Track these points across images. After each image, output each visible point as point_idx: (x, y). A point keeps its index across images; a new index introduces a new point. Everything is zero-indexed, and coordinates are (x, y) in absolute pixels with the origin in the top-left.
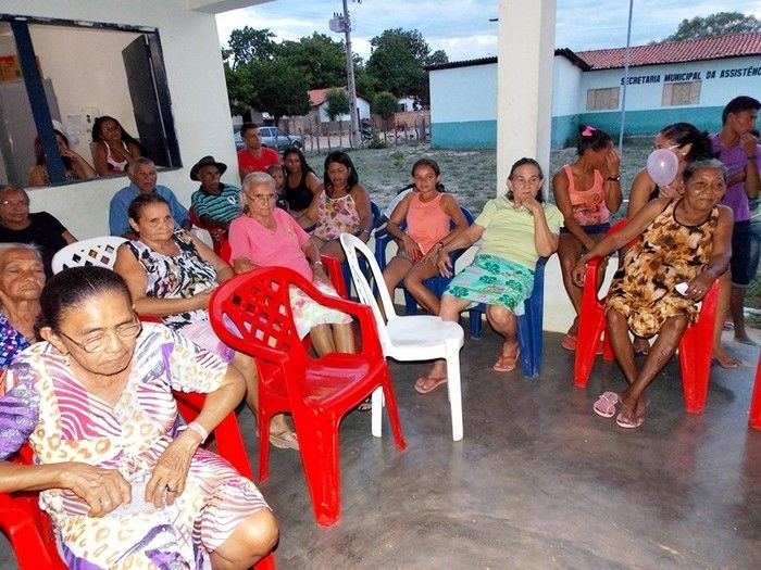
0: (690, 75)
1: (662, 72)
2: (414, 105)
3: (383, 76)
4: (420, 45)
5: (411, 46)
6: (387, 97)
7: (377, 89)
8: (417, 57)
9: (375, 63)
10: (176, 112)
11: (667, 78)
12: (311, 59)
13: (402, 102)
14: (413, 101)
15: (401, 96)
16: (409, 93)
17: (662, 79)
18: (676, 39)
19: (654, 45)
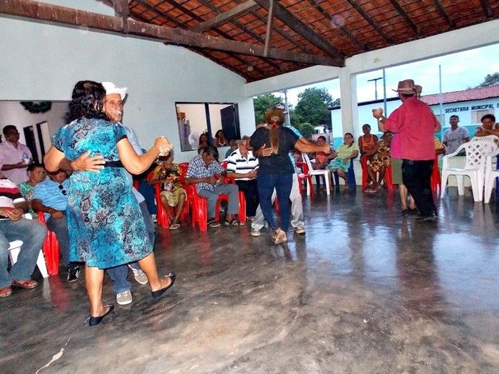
0: (487, 106)
1: (470, 105)
2: (324, 130)
3: (305, 114)
4: (327, 95)
5: (321, 97)
6: (307, 126)
7: (301, 121)
8: (325, 102)
9: (300, 107)
10: (241, 127)
11: (473, 108)
12: (264, 107)
13: (316, 128)
14: (323, 128)
15: (316, 125)
16: (321, 123)
17: (470, 108)
18: (483, 86)
19: (469, 89)
